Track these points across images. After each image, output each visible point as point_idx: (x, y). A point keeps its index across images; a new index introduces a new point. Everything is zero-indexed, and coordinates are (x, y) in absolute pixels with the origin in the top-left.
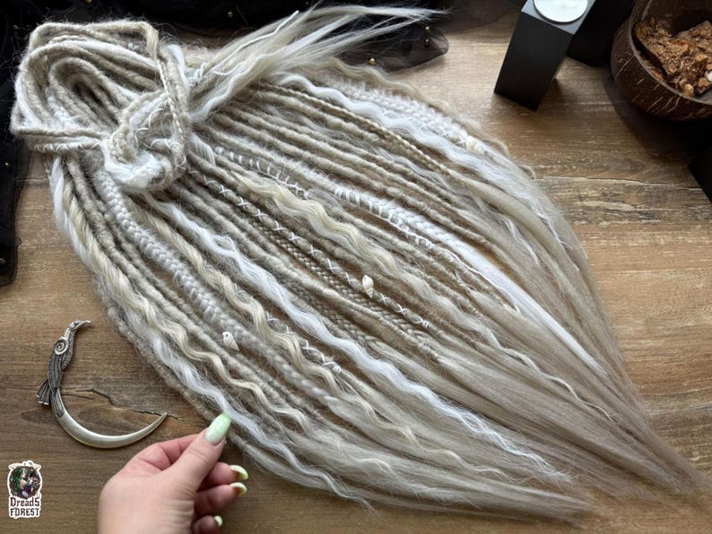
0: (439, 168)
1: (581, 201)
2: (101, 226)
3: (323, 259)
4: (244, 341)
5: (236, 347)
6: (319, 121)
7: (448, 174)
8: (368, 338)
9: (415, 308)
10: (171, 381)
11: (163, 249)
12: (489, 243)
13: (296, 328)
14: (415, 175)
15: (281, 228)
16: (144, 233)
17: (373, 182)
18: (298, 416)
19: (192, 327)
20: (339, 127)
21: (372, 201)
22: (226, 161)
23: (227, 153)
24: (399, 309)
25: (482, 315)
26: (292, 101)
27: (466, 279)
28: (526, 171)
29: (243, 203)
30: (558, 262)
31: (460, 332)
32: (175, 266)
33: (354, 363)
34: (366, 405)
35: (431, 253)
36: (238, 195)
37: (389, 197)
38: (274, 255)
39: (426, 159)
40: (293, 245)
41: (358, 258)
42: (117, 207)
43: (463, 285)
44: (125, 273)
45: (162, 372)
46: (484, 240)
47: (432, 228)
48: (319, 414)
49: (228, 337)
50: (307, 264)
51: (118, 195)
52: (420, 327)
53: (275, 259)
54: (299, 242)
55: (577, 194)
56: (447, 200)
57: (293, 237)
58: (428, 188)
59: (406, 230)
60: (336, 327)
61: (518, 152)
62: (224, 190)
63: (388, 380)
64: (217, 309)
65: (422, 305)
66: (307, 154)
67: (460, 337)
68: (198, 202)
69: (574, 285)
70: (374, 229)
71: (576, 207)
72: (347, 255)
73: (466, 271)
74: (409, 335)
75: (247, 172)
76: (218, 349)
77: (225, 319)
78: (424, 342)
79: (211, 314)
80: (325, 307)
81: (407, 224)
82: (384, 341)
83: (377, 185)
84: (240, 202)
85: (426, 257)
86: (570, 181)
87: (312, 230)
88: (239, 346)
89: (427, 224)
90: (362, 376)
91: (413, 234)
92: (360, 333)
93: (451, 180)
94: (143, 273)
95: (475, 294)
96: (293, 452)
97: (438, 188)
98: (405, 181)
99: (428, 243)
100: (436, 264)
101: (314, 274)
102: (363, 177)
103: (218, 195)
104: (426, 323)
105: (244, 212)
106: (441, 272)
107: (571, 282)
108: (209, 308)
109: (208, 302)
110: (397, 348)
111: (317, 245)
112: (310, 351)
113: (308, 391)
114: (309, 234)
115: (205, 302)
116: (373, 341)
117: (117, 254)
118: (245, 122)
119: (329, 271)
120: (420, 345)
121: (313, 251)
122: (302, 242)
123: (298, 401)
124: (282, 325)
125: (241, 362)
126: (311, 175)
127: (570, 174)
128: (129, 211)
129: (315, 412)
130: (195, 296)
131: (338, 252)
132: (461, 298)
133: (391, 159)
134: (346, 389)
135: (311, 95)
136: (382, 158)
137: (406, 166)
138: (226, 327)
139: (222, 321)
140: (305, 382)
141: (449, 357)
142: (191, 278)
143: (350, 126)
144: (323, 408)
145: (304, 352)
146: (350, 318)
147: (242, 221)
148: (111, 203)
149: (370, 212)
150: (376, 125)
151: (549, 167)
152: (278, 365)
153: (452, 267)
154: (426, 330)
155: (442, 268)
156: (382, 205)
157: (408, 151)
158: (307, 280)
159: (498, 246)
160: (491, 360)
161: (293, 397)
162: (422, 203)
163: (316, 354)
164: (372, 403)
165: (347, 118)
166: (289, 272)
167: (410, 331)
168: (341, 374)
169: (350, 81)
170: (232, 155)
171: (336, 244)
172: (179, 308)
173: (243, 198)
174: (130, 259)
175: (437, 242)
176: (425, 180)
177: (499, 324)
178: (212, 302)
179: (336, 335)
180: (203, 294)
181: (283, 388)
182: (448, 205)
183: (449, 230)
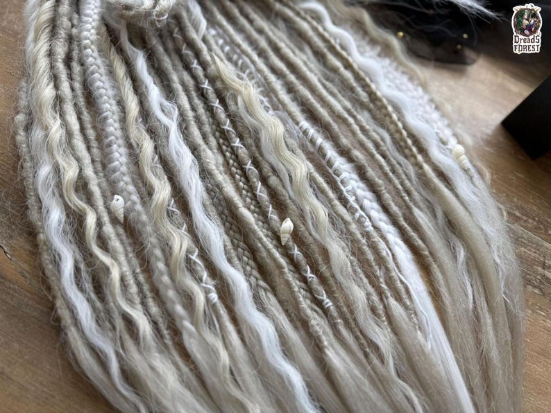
0: (415, 157)
1: (544, 268)
2: (62, 34)
3: (255, 180)
4: (132, 215)
5: (121, 217)
6: (319, 55)
7: (421, 167)
8: (262, 283)
9: (323, 280)
10: (33, 215)
11: (107, 85)
12: (430, 259)
13: (192, 231)
14: (388, 153)
15: (231, 129)
16: (99, 61)
17: (342, 136)
18: (144, 325)
19: (89, 172)
20: (335, 70)
21: (331, 152)
22: (212, 42)
23: (218, 38)
24: (306, 272)
25: (389, 330)
26: (305, 26)
27: (390, 281)
28: (499, 209)
29: (206, 85)
30: (493, 318)
31: (359, 334)
32: (109, 107)
33: (233, 301)
34: (224, 356)
35: (367, 235)
36: (206, 76)
37: (350, 159)
38: (211, 149)
39: (406, 142)
40: (234, 152)
41: (290, 198)
42: (89, 26)
43: (384, 286)
44: (57, 87)
45: (31, 201)
46: (426, 253)
47: (378, 212)
48: (167, 337)
49: (118, 203)
50: (238, 177)
51: (96, 17)
52: (319, 303)
53: (209, 152)
54: (240, 151)
55: (542, 259)
56: (409, 193)
57: (237, 143)
58: (394, 171)
59: (352, 199)
60: (233, 254)
61: (500, 188)
62: (195, 65)
63: (260, 341)
64: (124, 169)
65: (332, 281)
66: (292, 78)
67: (357, 338)
68: (167, 63)
69: (500, 353)
70: (320, 180)
71: (536, 272)
72: (280, 188)
73: (393, 274)
74: (305, 304)
75: (226, 62)
76: (101, 207)
77: (126, 184)
78: (318, 323)
79: (114, 171)
80: (233, 227)
81: (355, 195)
82: (275, 295)
83: (345, 141)
84: (204, 83)
85: (359, 236)
86: (540, 243)
87: (258, 146)
88: (125, 218)
89: (376, 205)
90: (235, 320)
91: (356, 206)
92: (255, 273)
93: (422, 176)
94: (75, 97)
95: (393, 302)
96: (119, 362)
97: (404, 177)
98: (374, 151)
99: (368, 223)
100: (366, 248)
101: (238, 189)
102: (335, 126)
103: (187, 67)
104: (328, 303)
105: (202, 95)
106: (368, 261)
107: (497, 346)
108: (116, 163)
109: (120, 156)
110: (286, 311)
111: (256, 163)
112: (195, 262)
113: (169, 305)
114: (254, 148)
115: (116, 155)
116: (265, 290)
117: (60, 66)
118: (251, 22)
119: (255, 195)
120: (313, 322)
121: (249, 166)
122: (243, 152)
123: (154, 309)
124: (180, 221)
125: (118, 235)
126: (285, 97)
127: (543, 236)
128: (98, 34)
129: (165, 332)
130: (110, 145)
131: (273, 180)
132: (375, 298)
133: (370, 125)
134: (211, 325)
135: (325, 29)
136: (362, 119)
137: (383, 140)
138: (122, 191)
139: (122, 184)
140: (171, 293)
141: (337, 353)
142: (117, 125)
143: (348, 74)
144: (176, 332)
145: (188, 260)
146: (253, 252)
147: (197, 101)
148: (85, 19)
149: (324, 162)
150: (373, 86)
151: (525, 218)
152: (153, 260)
153: (381, 260)
154: (326, 312)
155: (371, 257)
156: (339, 162)
157: (392, 127)
158: (229, 189)
159: (439, 266)
160: (379, 382)
161: (151, 302)
162: (380, 182)
163: (199, 268)
164: (231, 356)
165: (348, 66)
166: (216, 172)
167: (309, 302)
168: (214, 305)
169: (367, 39)
170: (221, 42)
171: (275, 171)
172: (89, 148)
173: (209, 81)
174: (71, 78)
175: (376, 228)
176: (394, 162)
177: (404, 349)
178: (124, 159)
179: (229, 260)
180: (119, 146)
181: (146, 288)
182: (407, 198)
183: (395, 223)
